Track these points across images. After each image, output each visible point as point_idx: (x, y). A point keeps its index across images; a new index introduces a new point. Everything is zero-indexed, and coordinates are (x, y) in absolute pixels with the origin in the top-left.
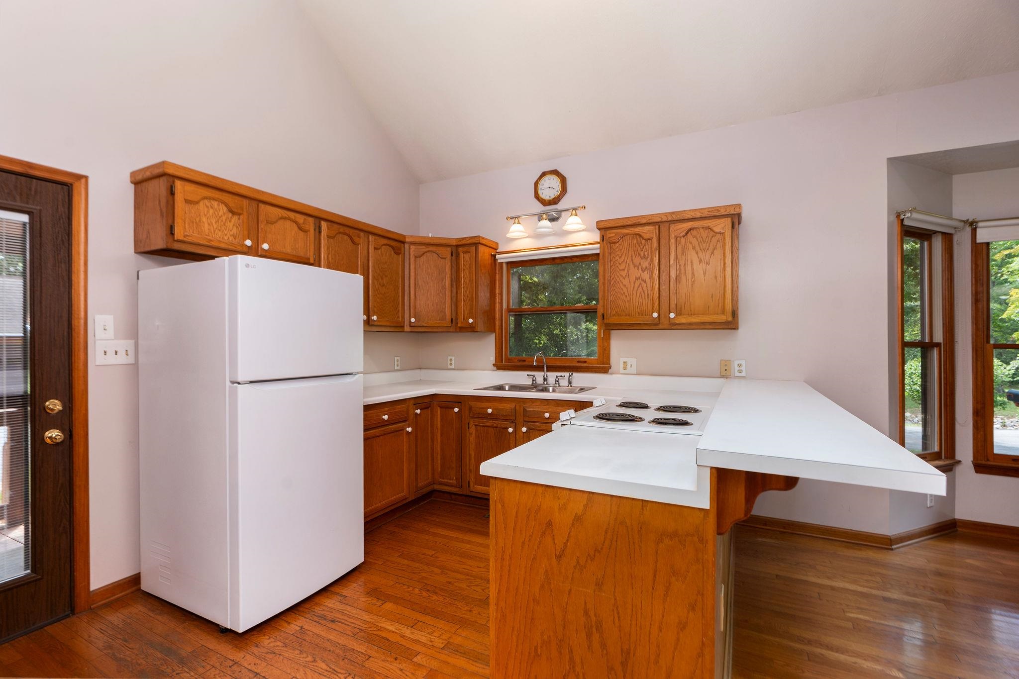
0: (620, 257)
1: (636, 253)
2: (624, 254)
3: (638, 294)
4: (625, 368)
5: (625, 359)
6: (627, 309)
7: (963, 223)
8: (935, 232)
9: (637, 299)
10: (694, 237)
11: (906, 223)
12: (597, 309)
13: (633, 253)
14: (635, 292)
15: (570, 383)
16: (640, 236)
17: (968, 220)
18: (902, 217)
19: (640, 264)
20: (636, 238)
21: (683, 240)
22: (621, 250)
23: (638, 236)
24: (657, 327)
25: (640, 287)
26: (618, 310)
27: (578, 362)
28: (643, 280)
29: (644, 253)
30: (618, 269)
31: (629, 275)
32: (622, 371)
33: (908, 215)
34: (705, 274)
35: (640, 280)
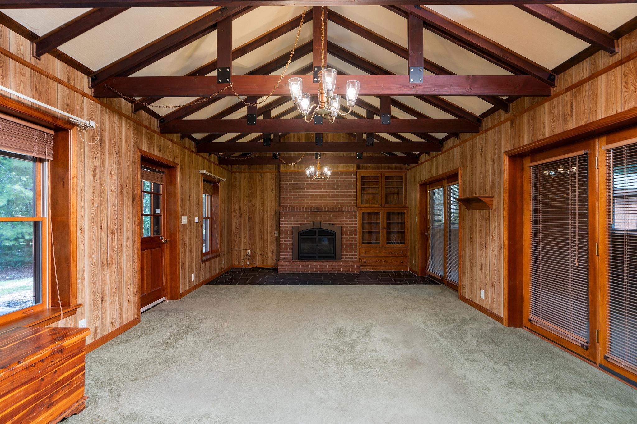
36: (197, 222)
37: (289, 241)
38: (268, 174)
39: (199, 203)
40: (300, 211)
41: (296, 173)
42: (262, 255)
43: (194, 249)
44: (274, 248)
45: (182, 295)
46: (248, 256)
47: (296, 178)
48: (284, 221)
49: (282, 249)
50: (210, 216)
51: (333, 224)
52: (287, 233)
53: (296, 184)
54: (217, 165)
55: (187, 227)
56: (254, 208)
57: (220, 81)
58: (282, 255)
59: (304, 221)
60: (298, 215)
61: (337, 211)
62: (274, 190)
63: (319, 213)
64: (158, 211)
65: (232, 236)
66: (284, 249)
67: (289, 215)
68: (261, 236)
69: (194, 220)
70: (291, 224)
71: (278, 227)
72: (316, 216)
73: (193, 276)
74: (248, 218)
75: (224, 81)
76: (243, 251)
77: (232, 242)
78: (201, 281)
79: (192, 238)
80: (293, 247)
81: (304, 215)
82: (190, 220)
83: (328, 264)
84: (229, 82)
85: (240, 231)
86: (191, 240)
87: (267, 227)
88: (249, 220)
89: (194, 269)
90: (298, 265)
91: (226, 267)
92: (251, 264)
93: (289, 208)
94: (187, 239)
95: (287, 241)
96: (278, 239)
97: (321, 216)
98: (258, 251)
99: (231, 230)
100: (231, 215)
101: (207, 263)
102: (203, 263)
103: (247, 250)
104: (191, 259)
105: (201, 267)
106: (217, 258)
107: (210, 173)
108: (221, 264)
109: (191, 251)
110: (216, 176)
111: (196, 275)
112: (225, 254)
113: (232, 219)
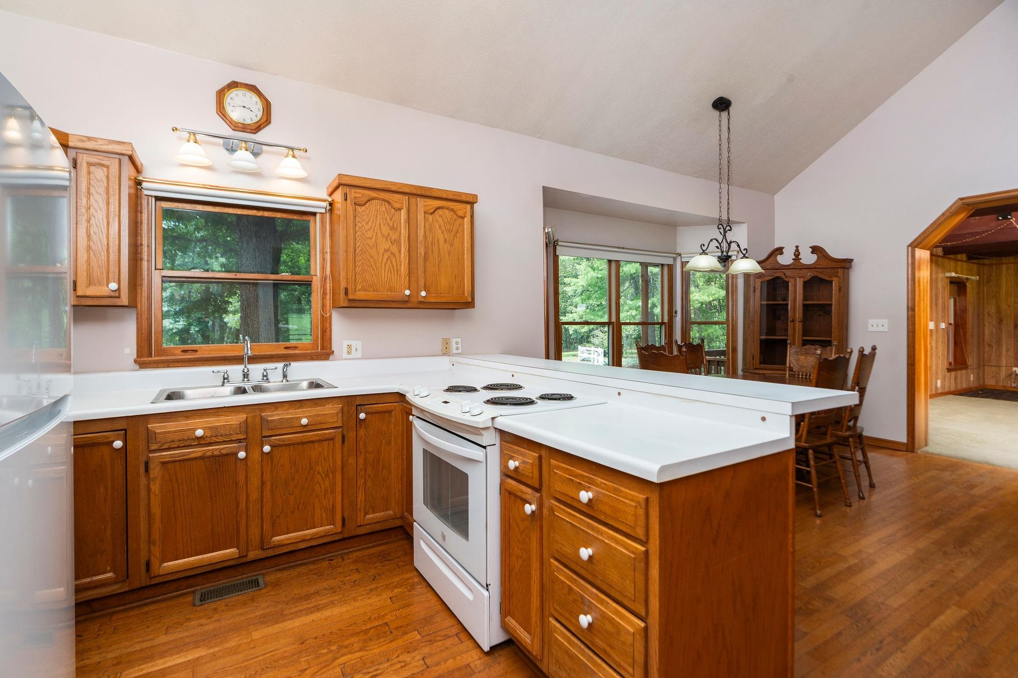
0: (367, 223)
1: (384, 221)
2: (372, 220)
3: (387, 268)
4: (349, 353)
5: (349, 343)
6: (374, 283)
9: (386, 273)
10: (441, 216)
12: (311, 281)
13: (381, 221)
14: (383, 266)
15: (285, 376)
16: (389, 203)
18: (546, 231)
19: (389, 235)
20: (385, 205)
21: (430, 217)
22: (367, 215)
23: (386, 204)
24: (406, 306)
25: (389, 260)
26: (365, 285)
27: (286, 348)
28: (392, 253)
29: (393, 224)
30: (364, 237)
31: (377, 245)
32: (345, 355)
33: (550, 230)
34: (449, 254)
35: (389, 253)
36: (944, 328)
39: (944, 308)
43: (940, 355)
45: (931, 397)
46: (1013, 376)
50: (953, 322)
54: (965, 261)
55: (934, 333)
57: (1001, 218)
65: (984, 347)
69: (940, 326)
73: (939, 382)
75: (1005, 218)
76: (1004, 369)
77: (984, 355)
78: (946, 390)
79: (938, 344)
82: (937, 326)
84: (1010, 219)
85: (999, 342)
89: (940, 376)
91: (976, 385)
94: (933, 344)
99: (983, 340)
100: (983, 320)
101: (953, 373)
102: (949, 370)
103: (1012, 367)
104: (937, 364)
105: (948, 374)
106: (965, 371)
107: (958, 274)
108: (970, 378)
109: (937, 357)
110: (964, 276)
111: (942, 382)
112: (974, 367)
113: (984, 325)
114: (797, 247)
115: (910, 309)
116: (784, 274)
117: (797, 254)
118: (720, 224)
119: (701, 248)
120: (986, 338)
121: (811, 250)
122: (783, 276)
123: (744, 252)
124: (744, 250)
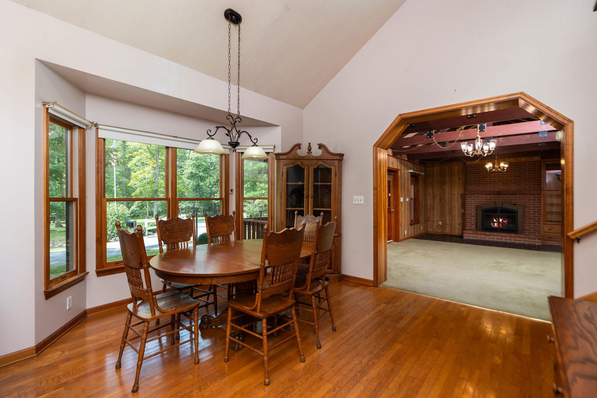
7: (91, 124)
8: (75, 125)
11: (50, 111)
17: (93, 122)
18: (47, 106)
33: (51, 106)
36: (408, 201)
37: (473, 216)
38: (456, 166)
39: (409, 190)
40: (483, 194)
41: (480, 165)
42: (451, 226)
43: (407, 216)
44: (461, 221)
45: (401, 241)
46: (439, 226)
47: (480, 169)
48: (469, 202)
49: (467, 222)
50: (413, 198)
51: (515, 205)
52: (472, 210)
53: (479, 173)
54: (418, 164)
55: (403, 204)
56: (444, 191)
57: (428, 137)
58: (467, 226)
59: (487, 202)
60: (481, 197)
61: (519, 194)
62: (461, 178)
63: (501, 196)
64: (390, 195)
65: (427, 211)
66: (469, 222)
67: (474, 197)
68: (450, 212)
69: (406, 200)
70: (475, 204)
71: (464, 206)
72: (498, 197)
73: (406, 231)
74: (440, 199)
75: (430, 137)
76: (435, 222)
77: (427, 215)
78: (409, 236)
79: (405, 210)
80: (476, 221)
81: (487, 197)
82: (405, 200)
83: (509, 235)
84: (433, 137)
85: (433, 208)
86: (405, 211)
87: (455, 206)
88: (440, 200)
89: (406, 228)
90: (481, 234)
91: (424, 232)
92: (441, 232)
93: (473, 191)
94: (403, 210)
95: (472, 216)
96: (464, 215)
97: (503, 197)
98: (448, 223)
100: (427, 197)
101: (413, 226)
102: (411, 225)
103: (439, 221)
104: (405, 222)
105: (410, 227)
106: (418, 224)
107: (414, 171)
108: (420, 228)
109: (405, 218)
110: (417, 172)
111: (407, 232)
112: (423, 222)
113: (427, 199)
114: (310, 144)
115: (375, 189)
116: (302, 163)
117: (310, 149)
118: (229, 115)
119: (208, 134)
120: (428, 206)
121: (318, 146)
122: (301, 164)
123: (255, 141)
124: (255, 140)
